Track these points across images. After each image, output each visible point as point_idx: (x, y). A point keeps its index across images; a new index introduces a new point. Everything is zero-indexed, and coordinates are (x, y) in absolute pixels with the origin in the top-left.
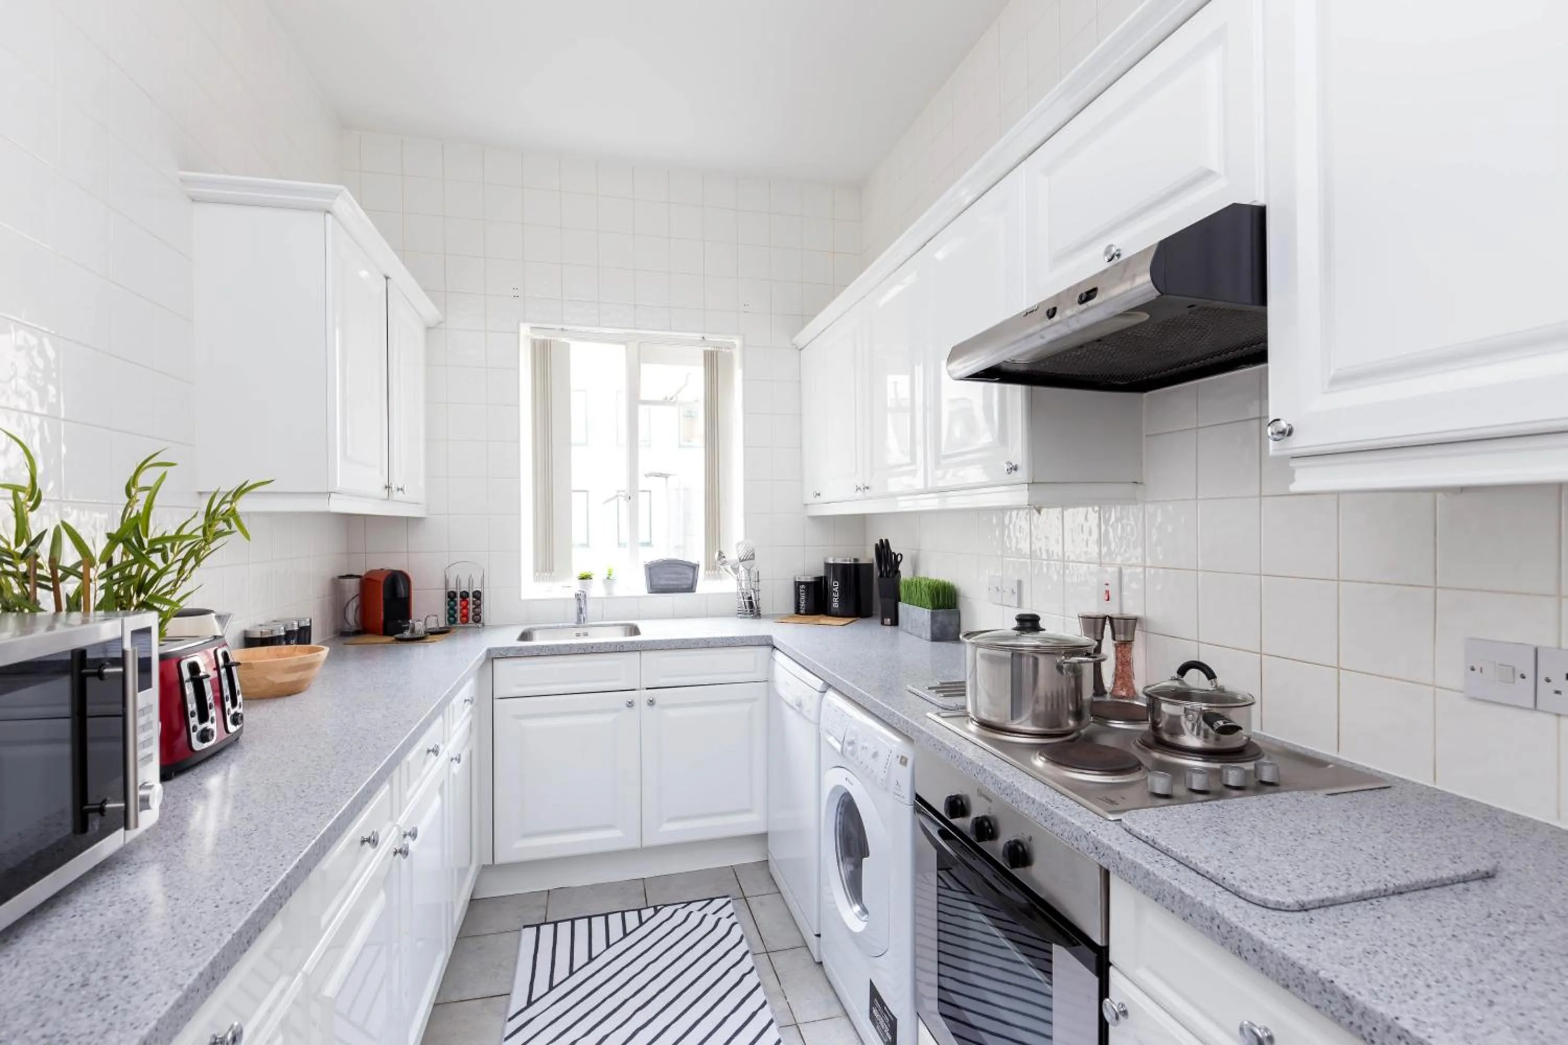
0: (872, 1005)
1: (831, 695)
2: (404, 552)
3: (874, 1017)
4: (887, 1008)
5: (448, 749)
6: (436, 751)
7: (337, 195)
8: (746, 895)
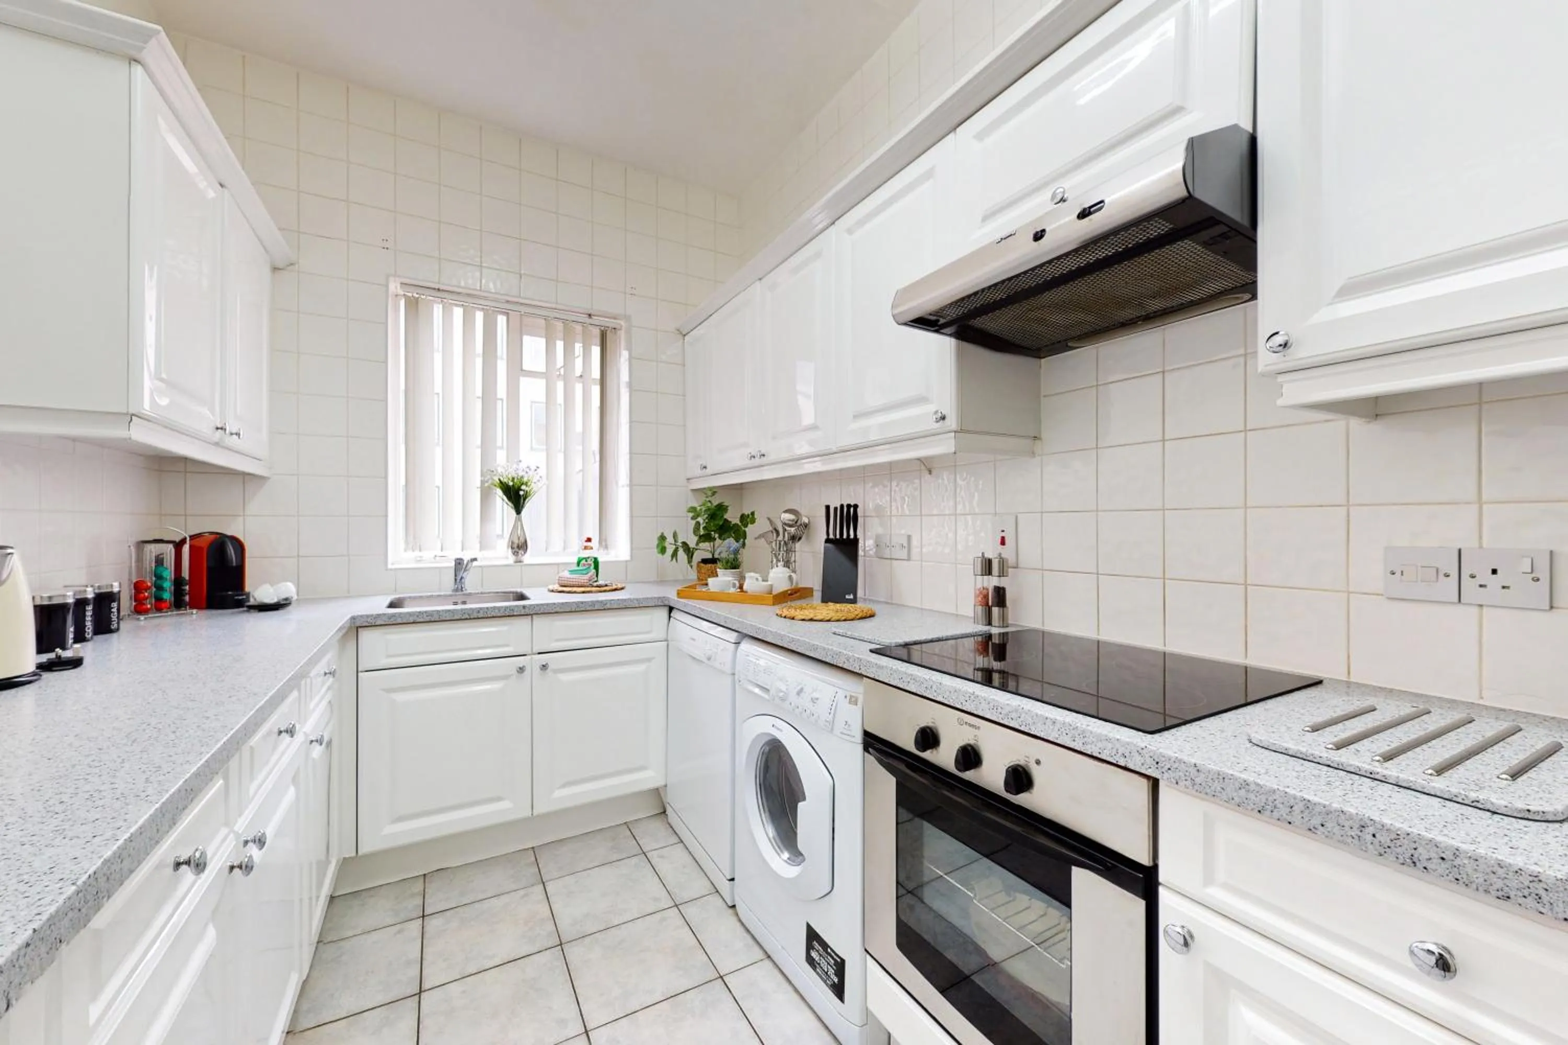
0: (809, 947)
1: (747, 647)
2: (240, 516)
3: (814, 960)
4: (831, 949)
5: (308, 728)
6: (291, 732)
7: (150, 37)
8: (645, 851)
